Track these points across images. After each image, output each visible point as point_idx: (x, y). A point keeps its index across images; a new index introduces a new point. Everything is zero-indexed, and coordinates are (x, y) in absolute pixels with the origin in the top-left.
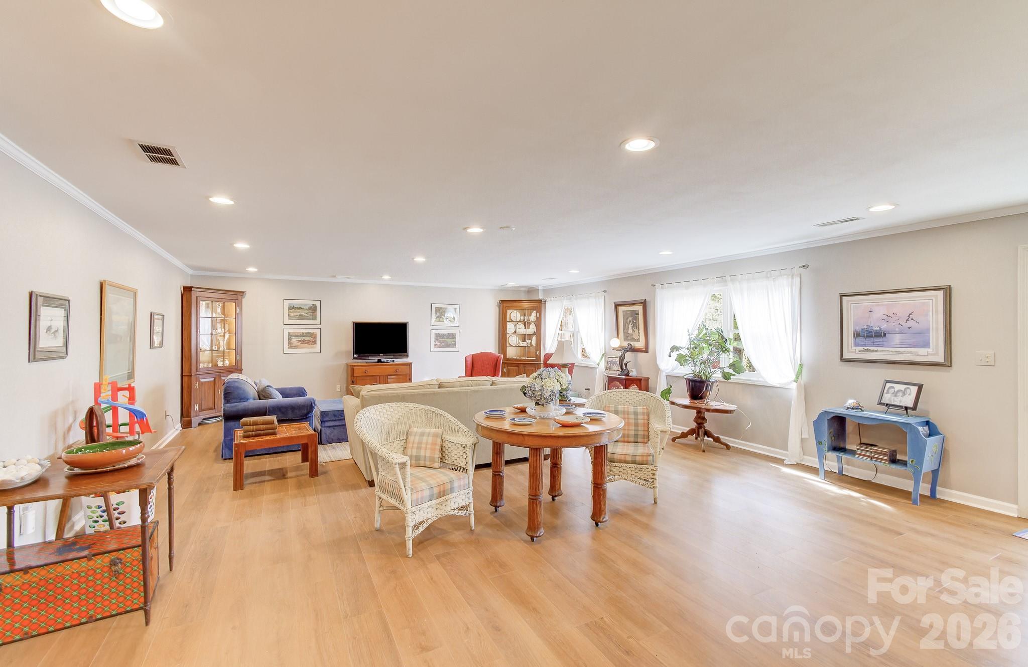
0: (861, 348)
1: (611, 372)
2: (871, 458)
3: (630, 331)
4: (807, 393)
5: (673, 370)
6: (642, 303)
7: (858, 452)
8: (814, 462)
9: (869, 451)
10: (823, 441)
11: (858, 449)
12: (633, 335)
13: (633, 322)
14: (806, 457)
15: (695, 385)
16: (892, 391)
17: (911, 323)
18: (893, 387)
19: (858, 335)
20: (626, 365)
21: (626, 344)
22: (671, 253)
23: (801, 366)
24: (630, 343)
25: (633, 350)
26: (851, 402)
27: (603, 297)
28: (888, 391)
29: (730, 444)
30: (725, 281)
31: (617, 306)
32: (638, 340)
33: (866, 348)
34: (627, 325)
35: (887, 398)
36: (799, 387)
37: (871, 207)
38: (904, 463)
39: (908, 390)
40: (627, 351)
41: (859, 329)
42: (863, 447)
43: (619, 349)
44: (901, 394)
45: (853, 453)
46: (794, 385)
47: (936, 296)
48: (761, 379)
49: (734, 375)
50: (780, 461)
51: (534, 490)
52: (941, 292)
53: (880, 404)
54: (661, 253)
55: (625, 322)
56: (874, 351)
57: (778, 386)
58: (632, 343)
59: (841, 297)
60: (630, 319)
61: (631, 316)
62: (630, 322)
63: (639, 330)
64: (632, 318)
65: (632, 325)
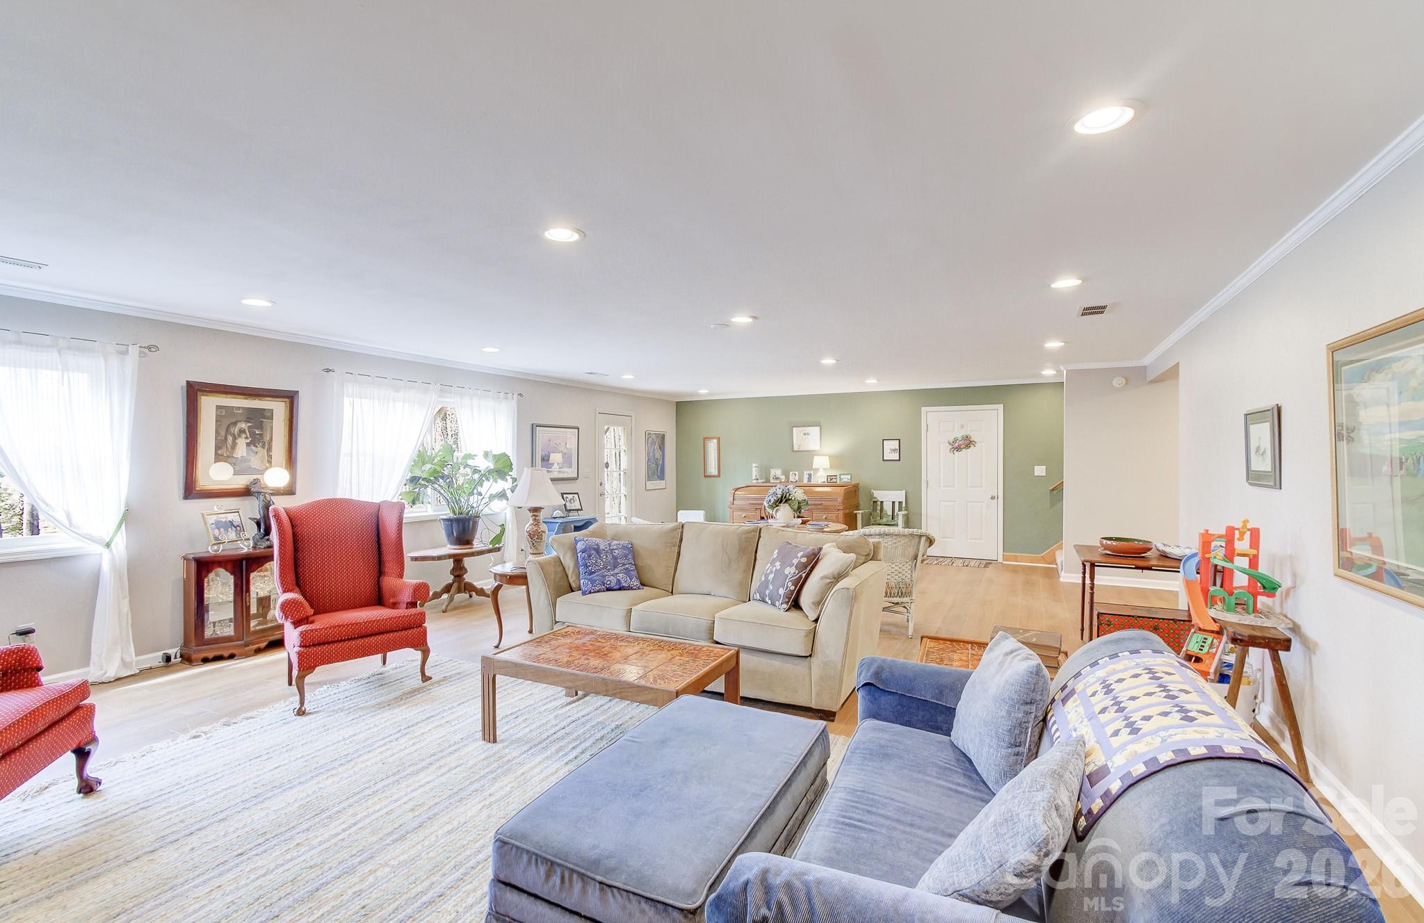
3: (241, 451)
13: (253, 435)
31: (194, 392)
34: (230, 439)
52: (577, 430)
55: (223, 433)
59: (535, 426)
60: (243, 425)
61: (247, 421)
62: (242, 431)
63: (270, 449)
64: (250, 424)
65: (247, 438)
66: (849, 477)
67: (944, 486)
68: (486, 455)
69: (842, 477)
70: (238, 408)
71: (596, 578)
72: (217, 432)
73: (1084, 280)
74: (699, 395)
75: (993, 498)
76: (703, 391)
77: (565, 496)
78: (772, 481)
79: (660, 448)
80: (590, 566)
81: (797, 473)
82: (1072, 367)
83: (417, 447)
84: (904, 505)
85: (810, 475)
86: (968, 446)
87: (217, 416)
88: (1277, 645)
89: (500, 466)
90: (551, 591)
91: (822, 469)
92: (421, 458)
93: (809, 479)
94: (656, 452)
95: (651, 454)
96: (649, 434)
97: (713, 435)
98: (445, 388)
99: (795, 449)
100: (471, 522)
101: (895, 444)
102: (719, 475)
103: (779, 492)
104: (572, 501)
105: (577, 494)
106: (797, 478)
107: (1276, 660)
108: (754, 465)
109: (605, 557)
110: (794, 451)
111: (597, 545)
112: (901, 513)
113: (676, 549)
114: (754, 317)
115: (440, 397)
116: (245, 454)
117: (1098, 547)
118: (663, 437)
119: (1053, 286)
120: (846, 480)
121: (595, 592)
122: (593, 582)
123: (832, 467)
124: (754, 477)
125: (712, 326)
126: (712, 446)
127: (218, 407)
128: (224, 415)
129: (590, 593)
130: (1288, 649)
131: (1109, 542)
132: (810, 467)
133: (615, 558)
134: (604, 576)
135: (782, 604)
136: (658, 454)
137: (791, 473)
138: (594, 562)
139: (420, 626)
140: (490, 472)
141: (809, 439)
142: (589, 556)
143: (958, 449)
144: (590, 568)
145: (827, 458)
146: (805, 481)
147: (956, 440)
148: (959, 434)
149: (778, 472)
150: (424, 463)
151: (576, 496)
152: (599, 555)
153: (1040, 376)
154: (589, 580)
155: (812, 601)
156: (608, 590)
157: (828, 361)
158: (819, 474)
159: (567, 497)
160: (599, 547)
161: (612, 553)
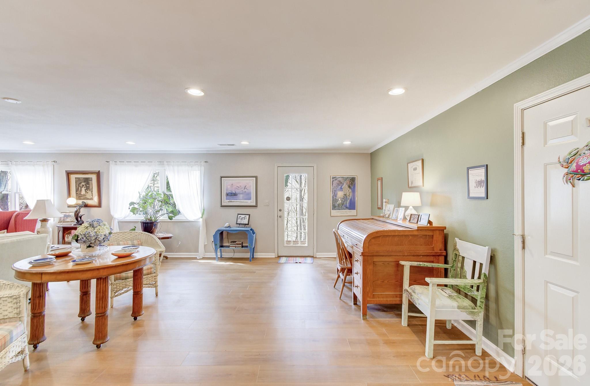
0: (229, 201)
1: (64, 223)
2: (235, 247)
3: (83, 192)
4: (207, 223)
5: (125, 218)
6: (96, 173)
7: (231, 245)
8: (213, 255)
9: (235, 244)
10: (217, 244)
11: (230, 244)
12: (86, 195)
13: (86, 186)
14: (206, 253)
15: (148, 225)
16: (240, 218)
17: (245, 190)
18: (241, 216)
19: (227, 195)
20: (81, 218)
21: (80, 202)
22: (134, 144)
23: (204, 210)
24: (84, 201)
25: (86, 206)
26: (227, 225)
27: (53, 166)
28: (239, 218)
29: (168, 256)
30: (163, 164)
31: (68, 174)
32: (92, 199)
33: (230, 200)
34: (80, 188)
35: (239, 221)
36: (203, 220)
37: (242, 142)
38: (247, 247)
39: (246, 217)
40: (82, 207)
41: (228, 192)
42: (232, 243)
43: (75, 206)
44: (243, 219)
45: (229, 247)
46: (201, 220)
47: (253, 180)
48: (185, 218)
49: (174, 217)
50: (196, 258)
51: (103, 309)
52: (255, 178)
53: (237, 224)
54: (127, 143)
55: (77, 186)
56: (233, 202)
57: (193, 220)
58: (85, 201)
59: (221, 177)
60: (83, 184)
61: (84, 182)
62: (83, 186)
63: (92, 192)
64: (85, 183)
65: (85, 188)
70: (81, 178)
72: (76, 186)
87: (76, 181)
91: (412, 207)
96: (334, 177)
97: (380, 176)
99: (410, 184)
102: (382, 208)
110: (410, 188)
116: (84, 193)
126: (379, 185)
127: (76, 178)
128: (78, 180)
141: (416, 174)
145: (418, 195)
151: (247, 216)
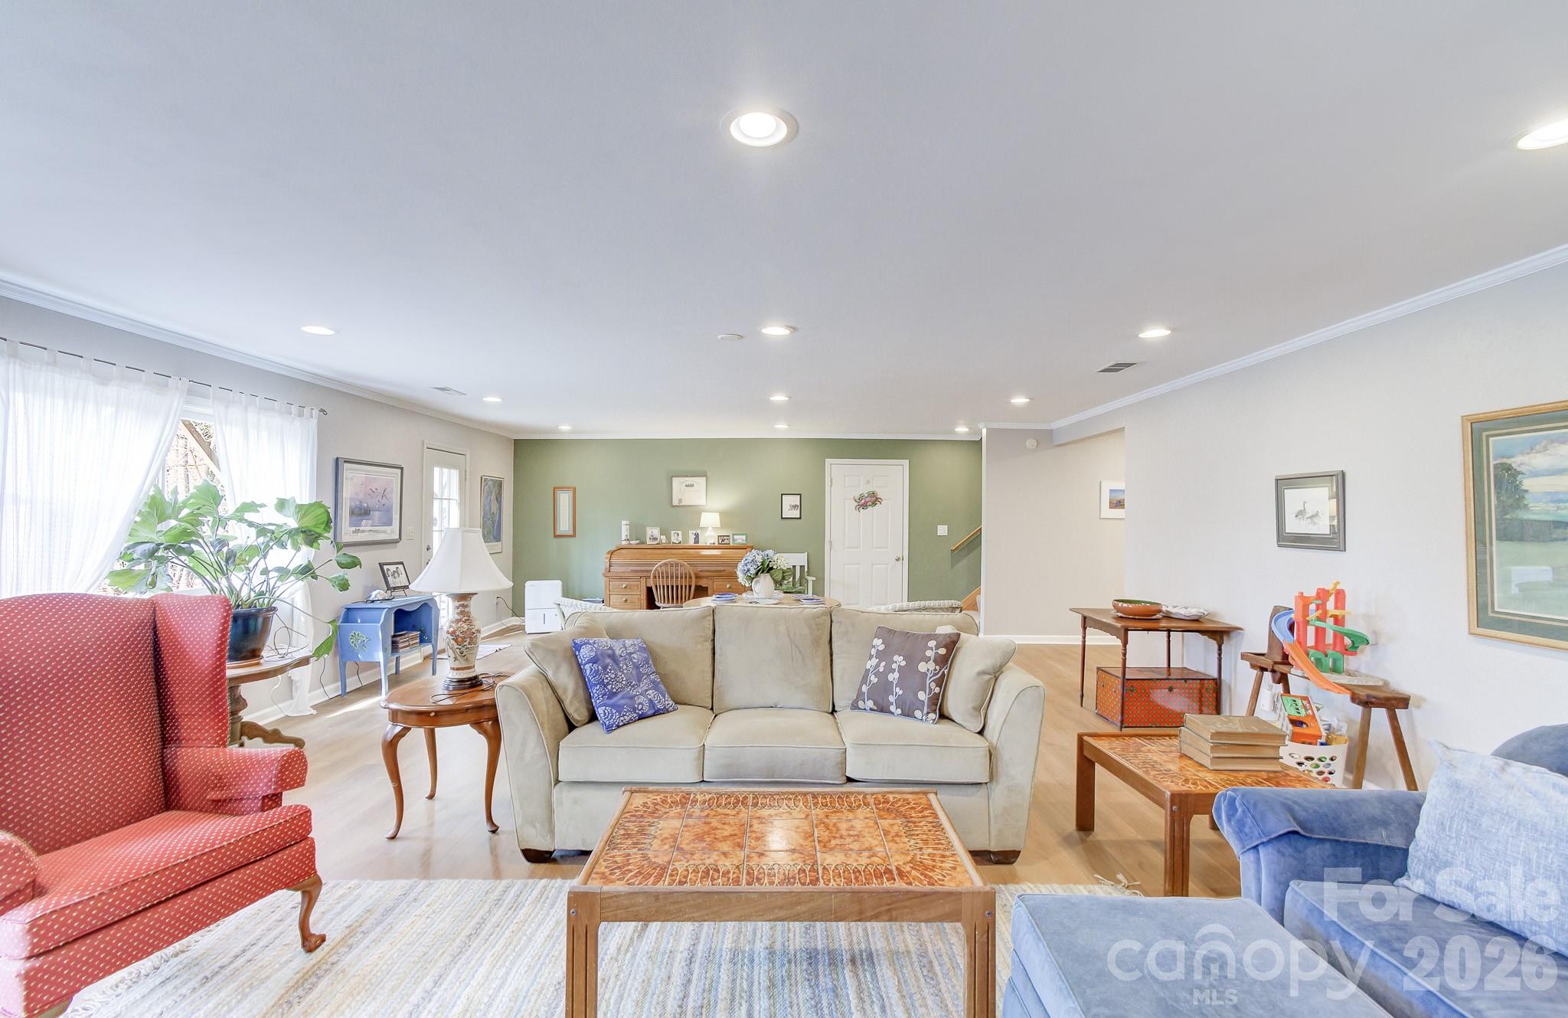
0: (355, 529)
2: (410, 646)
7: (400, 645)
16: (390, 572)
17: (384, 500)
19: (352, 512)
26: (376, 593)
28: (388, 573)
35: (391, 582)
39: (399, 570)
41: (354, 504)
47: (397, 474)
52: (400, 470)
53: (389, 588)
56: (363, 531)
59: (340, 462)
66: (744, 537)
67: (849, 548)
68: (282, 505)
69: (736, 537)
71: (622, 702)
73: (1173, 330)
74: (557, 431)
75: (898, 560)
76: (565, 428)
77: (385, 567)
78: (649, 542)
79: (497, 499)
80: (608, 684)
81: (680, 532)
82: (995, 426)
83: (145, 488)
84: (806, 570)
85: (697, 535)
86: (874, 504)
88: (1394, 703)
89: (308, 522)
90: (546, 731)
91: (710, 528)
92: (156, 508)
93: (697, 540)
94: (492, 504)
95: (487, 508)
96: (486, 480)
97: (567, 485)
98: (197, 387)
99: (675, 502)
100: (260, 620)
101: (796, 500)
102: (574, 536)
103: (759, 559)
104: (396, 575)
105: (402, 563)
106: (680, 538)
107: (1393, 719)
108: (624, 522)
109: (625, 667)
110: (673, 506)
111: (611, 648)
112: (811, 579)
113: (709, 645)
114: (794, 329)
115: (187, 402)
117: (1109, 610)
118: (499, 485)
119: (1141, 335)
120: (741, 541)
121: (625, 725)
122: (619, 708)
123: (723, 525)
124: (624, 538)
125: (719, 337)
126: (564, 499)
129: (618, 727)
130: (1406, 706)
131: (1125, 605)
132: (697, 525)
133: (637, 667)
134: (632, 698)
135: (928, 713)
136: (494, 507)
137: (673, 532)
138: (613, 676)
139: (305, 838)
140: (291, 533)
141: (690, 492)
142: (605, 668)
143: (864, 506)
144: (609, 687)
145: (717, 516)
146: (691, 542)
147: (861, 497)
148: (865, 490)
149: (656, 532)
150: (162, 518)
151: (400, 567)
152: (618, 665)
153: (953, 432)
154: (613, 706)
155: (970, 706)
156: (642, 717)
157: (779, 398)
158: (708, 533)
159: (388, 570)
160: (614, 653)
161: (631, 660)
